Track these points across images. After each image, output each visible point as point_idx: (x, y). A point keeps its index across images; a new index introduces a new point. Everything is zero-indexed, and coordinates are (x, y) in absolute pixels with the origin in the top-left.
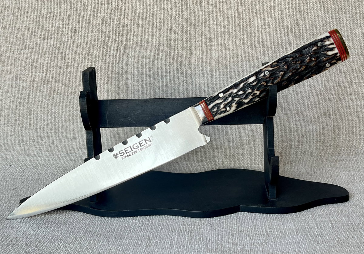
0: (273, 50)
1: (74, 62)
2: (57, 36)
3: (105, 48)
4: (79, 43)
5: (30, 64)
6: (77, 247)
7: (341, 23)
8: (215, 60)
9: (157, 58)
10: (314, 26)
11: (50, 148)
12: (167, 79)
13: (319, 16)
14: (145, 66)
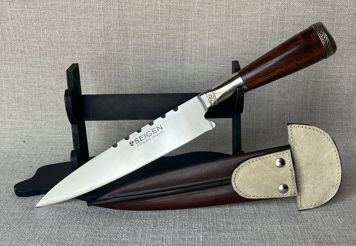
0: (259, 39)
1: (79, 51)
2: (62, 26)
3: (107, 37)
4: (83, 33)
5: (39, 52)
6: (94, 227)
7: (321, 14)
8: (207, 47)
9: (154, 46)
10: (297, 17)
11: (60, 126)
12: (164, 65)
13: (301, 8)
14: (144, 53)
